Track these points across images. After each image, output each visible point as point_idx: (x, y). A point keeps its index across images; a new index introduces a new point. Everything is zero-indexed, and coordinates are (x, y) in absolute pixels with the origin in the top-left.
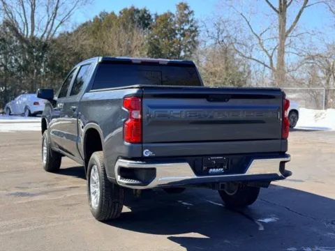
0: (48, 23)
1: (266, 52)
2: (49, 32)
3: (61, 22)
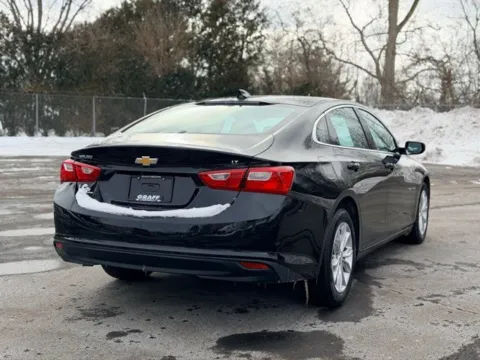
0: (63, 8)
1: (371, 53)
2: (64, 22)
3: (81, 8)
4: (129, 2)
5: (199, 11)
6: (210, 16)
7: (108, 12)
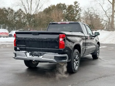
0: (36, 8)
1: (108, 17)
2: (36, 12)
3: (40, 8)
4: (50, 7)
5: (66, 8)
6: (68, 9)
7: (45, 9)
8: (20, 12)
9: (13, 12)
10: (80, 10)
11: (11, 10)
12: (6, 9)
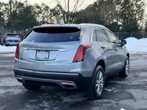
4: (96, 2)
5: (120, 3)
6: (124, 4)
7: (89, 6)
8: (57, 8)
9: (48, 9)
10: (143, 5)
11: (45, 6)
12: (39, 5)
